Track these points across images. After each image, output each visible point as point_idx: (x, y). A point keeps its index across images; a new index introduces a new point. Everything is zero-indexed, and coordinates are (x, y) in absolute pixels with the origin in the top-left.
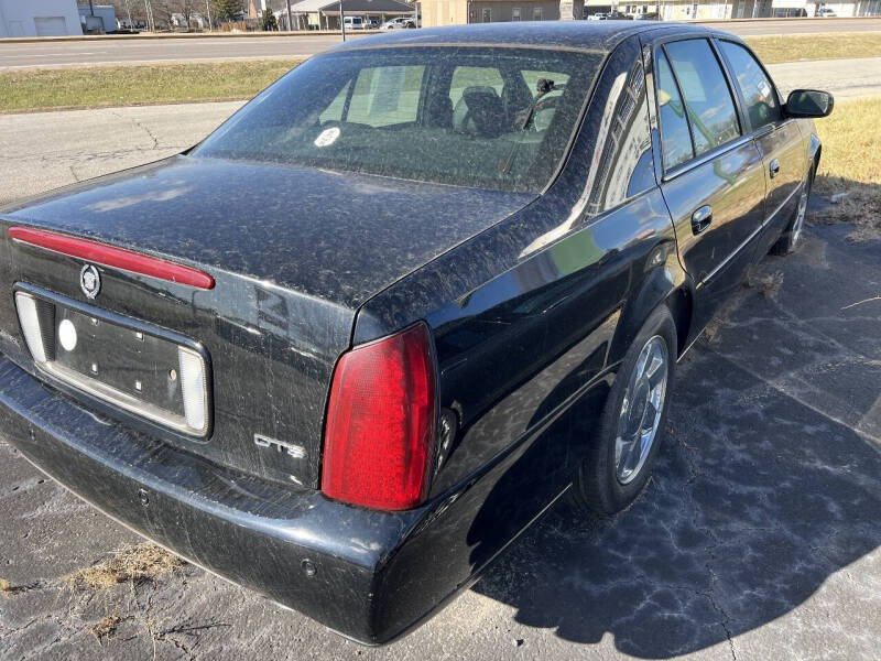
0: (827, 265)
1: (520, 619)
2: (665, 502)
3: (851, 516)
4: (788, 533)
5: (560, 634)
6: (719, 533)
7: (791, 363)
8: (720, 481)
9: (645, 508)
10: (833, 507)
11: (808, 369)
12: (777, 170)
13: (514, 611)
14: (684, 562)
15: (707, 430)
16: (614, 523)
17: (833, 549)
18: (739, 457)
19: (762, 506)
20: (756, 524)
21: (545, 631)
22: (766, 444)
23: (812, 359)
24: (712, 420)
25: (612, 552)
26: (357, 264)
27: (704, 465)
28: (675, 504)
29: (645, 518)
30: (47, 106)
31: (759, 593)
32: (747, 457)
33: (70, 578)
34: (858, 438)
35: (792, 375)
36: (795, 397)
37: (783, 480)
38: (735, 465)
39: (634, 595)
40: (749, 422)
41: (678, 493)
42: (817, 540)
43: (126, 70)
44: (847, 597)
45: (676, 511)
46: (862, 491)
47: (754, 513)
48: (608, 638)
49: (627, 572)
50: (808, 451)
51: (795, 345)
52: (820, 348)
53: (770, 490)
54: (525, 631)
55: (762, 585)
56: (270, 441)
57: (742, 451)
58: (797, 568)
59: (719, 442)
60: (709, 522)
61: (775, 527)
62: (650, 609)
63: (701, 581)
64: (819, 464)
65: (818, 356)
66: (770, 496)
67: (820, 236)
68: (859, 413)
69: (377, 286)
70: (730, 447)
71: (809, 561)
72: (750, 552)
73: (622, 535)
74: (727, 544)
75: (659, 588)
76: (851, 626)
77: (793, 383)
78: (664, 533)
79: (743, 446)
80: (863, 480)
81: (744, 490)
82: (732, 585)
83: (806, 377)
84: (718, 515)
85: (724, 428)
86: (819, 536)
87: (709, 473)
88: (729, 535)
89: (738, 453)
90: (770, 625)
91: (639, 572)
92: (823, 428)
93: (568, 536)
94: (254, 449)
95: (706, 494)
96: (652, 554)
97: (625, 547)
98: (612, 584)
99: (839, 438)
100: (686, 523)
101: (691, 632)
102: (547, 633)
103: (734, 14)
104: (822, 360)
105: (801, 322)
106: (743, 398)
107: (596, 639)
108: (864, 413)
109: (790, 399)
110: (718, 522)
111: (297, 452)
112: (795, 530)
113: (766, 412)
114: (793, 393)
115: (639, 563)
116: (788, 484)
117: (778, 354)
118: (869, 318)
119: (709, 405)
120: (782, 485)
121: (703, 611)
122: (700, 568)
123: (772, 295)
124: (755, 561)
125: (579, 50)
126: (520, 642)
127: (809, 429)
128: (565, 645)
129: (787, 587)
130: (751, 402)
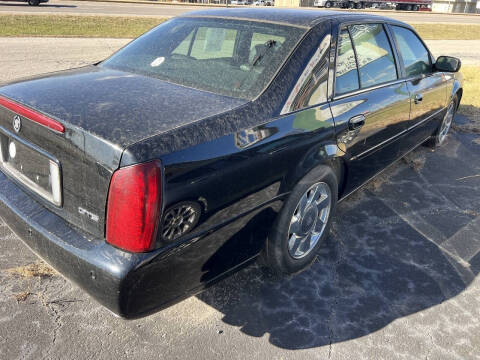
0: (456, 155)
1: (224, 320)
2: (321, 272)
3: (419, 291)
4: (381, 296)
5: (243, 330)
6: (344, 291)
7: (416, 207)
8: (354, 265)
9: (308, 273)
10: (411, 286)
11: (424, 211)
12: (421, 100)
13: (223, 316)
14: (320, 304)
15: (356, 237)
16: (289, 279)
17: (404, 308)
18: (369, 253)
19: (372, 280)
20: (366, 290)
21: (236, 328)
22: (386, 248)
23: (428, 206)
24: (361, 232)
25: (283, 293)
26: (134, 127)
27: (348, 256)
28: (325, 273)
29: (307, 279)
30: (66, 35)
31: (354, 324)
32: (373, 254)
33: (11, 271)
34: (439, 251)
35: (414, 213)
36: (412, 225)
37: (388, 268)
38: (365, 257)
39: (288, 316)
40: (381, 235)
41: (329, 268)
42: (395, 301)
43: (111, 19)
44: (402, 333)
45: (325, 277)
46: (431, 279)
47: (366, 283)
48: (267, 336)
49: (288, 305)
50: (408, 255)
51: (422, 197)
52: (435, 201)
53: (380, 272)
54: (226, 327)
55: (358, 321)
56: (85, 211)
57: (372, 250)
58: (380, 315)
59: (361, 244)
60: (340, 285)
61: (375, 292)
62: (294, 325)
63: (325, 314)
64: (412, 263)
65: (433, 205)
66: (379, 276)
67: (458, 139)
68: (444, 237)
69: (139, 138)
70: (366, 248)
71: (387, 312)
72: (357, 303)
73: (292, 285)
74: (346, 297)
75: (302, 315)
76: (400, 349)
77: (413, 217)
78: (314, 287)
79: (373, 248)
80: (433, 274)
81: (366, 270)
82: (341, 318)
83: (422, 215)
84: (347, 281)
85: (366, 238)
86: (398, 299)
87: (349, 260)
88: (349, 293)
89: (369, 251)
90: (355, 341)
91: (294, 305)
92: (421, 243)
93: (263, 282)
94: (79, 215)
95: (344, 270)
96: (304, 297)
97: (291, 292)
98: (278, 309)
99: (428, 250)
100: (328, 284)
101: (311, 339)
102: (236, 329)
103: (454, 10)
104: (434, 207)
105: (429, 186)
106: (382, 223)
107: (260, 335)
108: (448, 238)
109: (409, 226)
110: (346, 286)
111: (95, 218)
112: (386, 295)
113: (392, 231)
114: (411, 223)
115: (296, 301)
116: (390, 270)
117: (410, 201)
118: (469, 187)
119: (362, 224)
120: (386, 271)
121: (321, 330)
122: (327, 308)
123: (418, 169)
124: (358, 308)
125: (295, 26)
126: (221, 332)
127: (413, 243)
128: (244, 336)
129: (371, 323)
130: (386, 225)
